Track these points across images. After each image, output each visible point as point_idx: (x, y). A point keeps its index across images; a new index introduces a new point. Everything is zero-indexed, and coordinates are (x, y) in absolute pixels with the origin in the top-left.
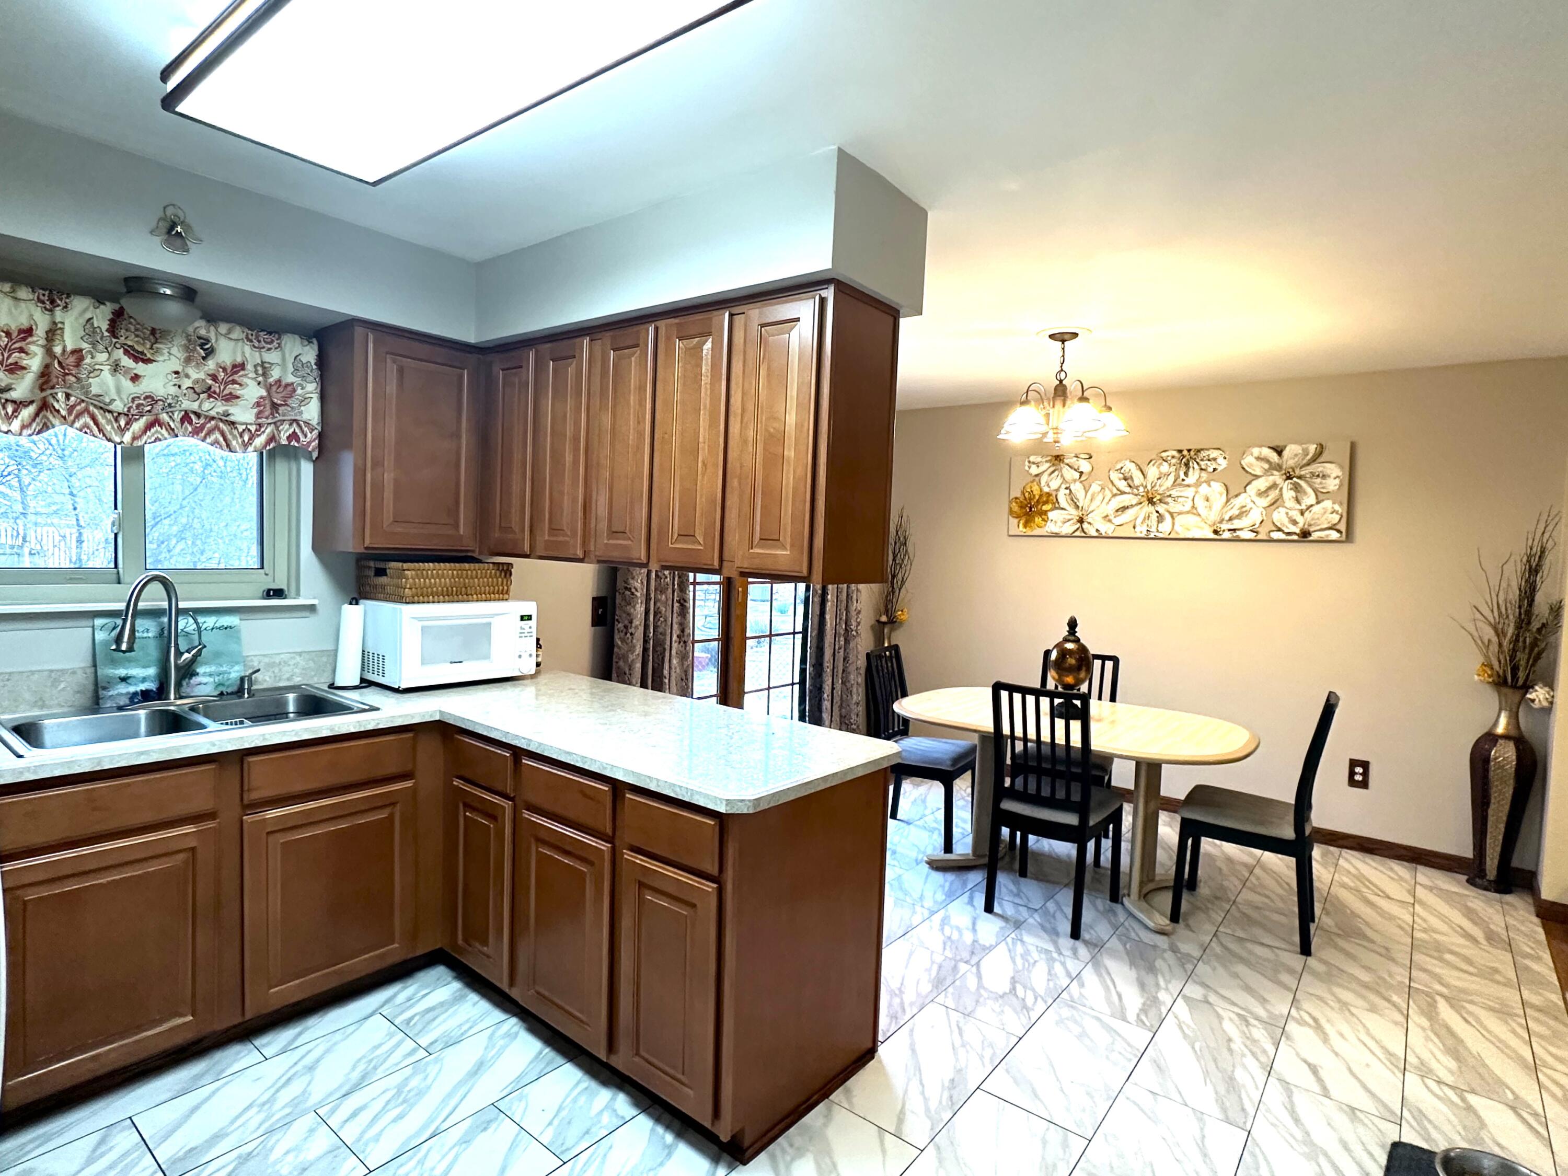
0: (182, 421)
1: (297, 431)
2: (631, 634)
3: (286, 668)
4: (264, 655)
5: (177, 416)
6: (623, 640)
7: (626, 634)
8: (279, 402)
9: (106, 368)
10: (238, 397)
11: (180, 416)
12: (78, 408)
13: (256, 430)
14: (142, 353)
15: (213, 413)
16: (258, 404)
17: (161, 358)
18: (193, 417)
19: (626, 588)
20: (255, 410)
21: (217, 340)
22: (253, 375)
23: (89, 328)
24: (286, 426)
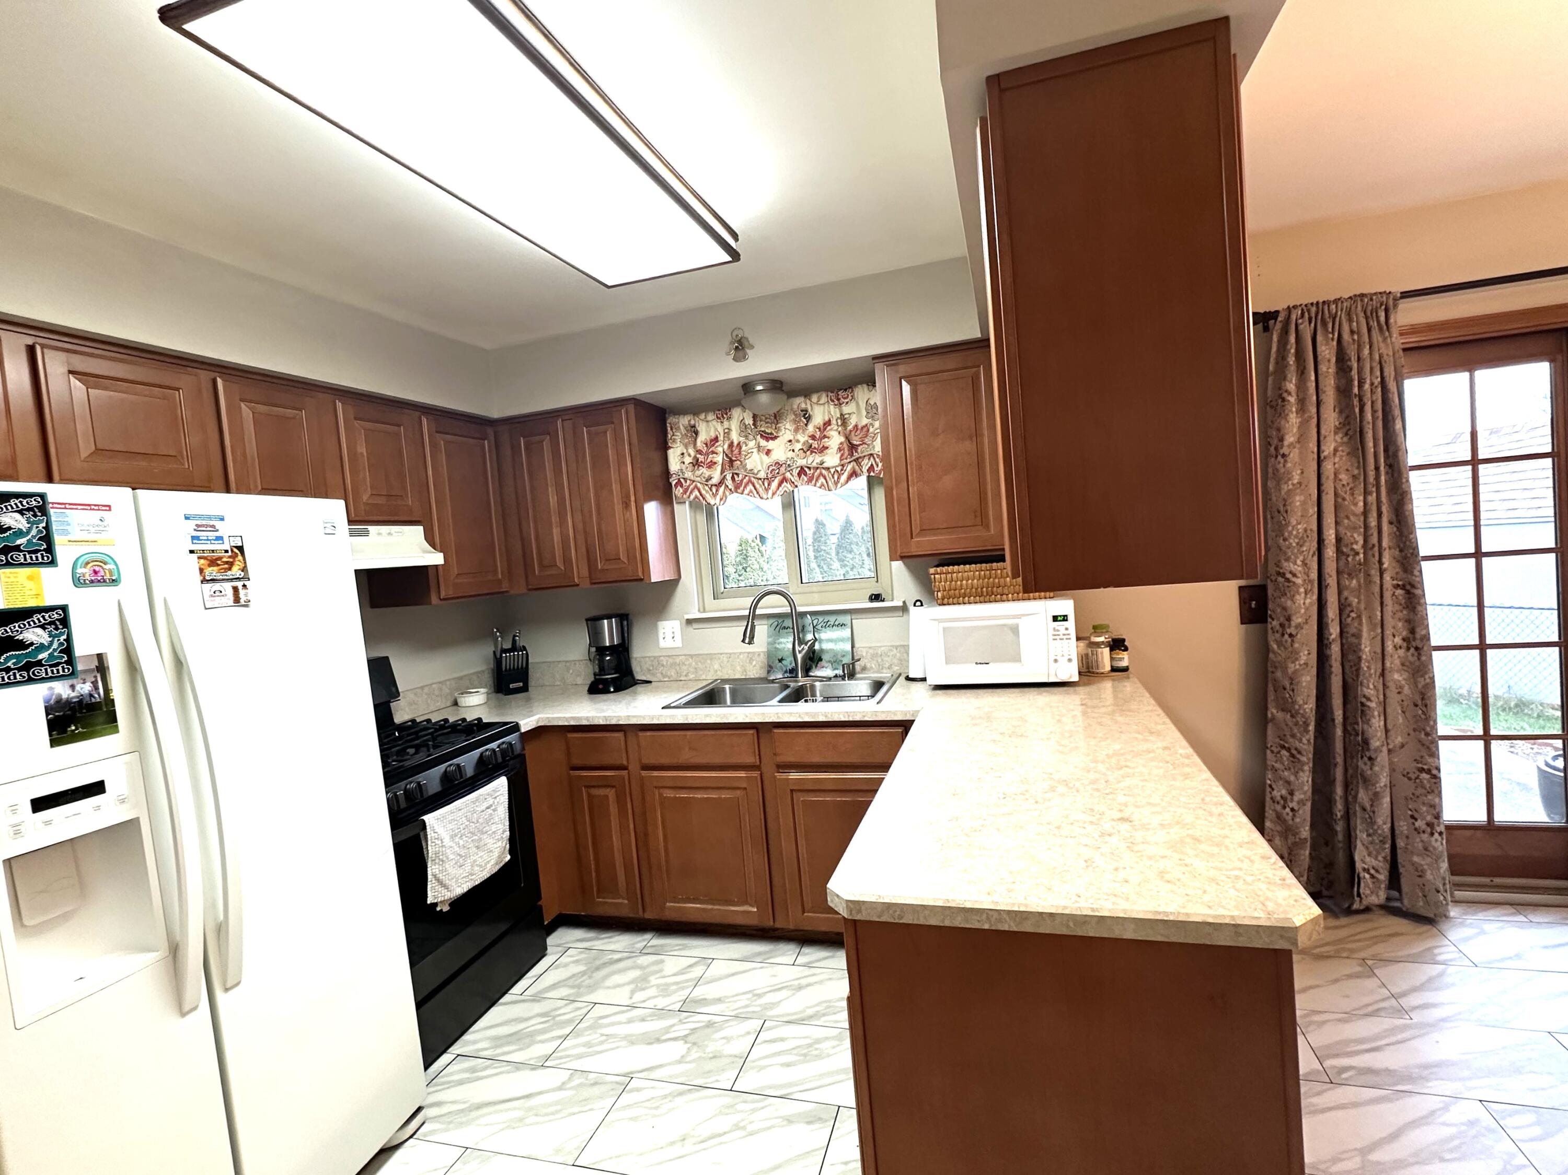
0: (799, 475)
1: (874, 463)
2: (1291, 635)
3: (887, 659)
4: (870, 648)
5: (795, 472)
6: (1279, 644)
7: (1283, 635)
8: (858, 443)
9: (755, 450)
10: (827, 448)
11: (798, 471)
12: (745, 481)
13: (842, 470)
14: (771, 434)
15: (814, 464)
16: (840, 449)
17: (781, 434)
18: (806, 469)
19: (1279, 574)
20: (839, 455)
21: (812, 409)
22: (836, 427)
23: (744, 428)
24: (866, 461)
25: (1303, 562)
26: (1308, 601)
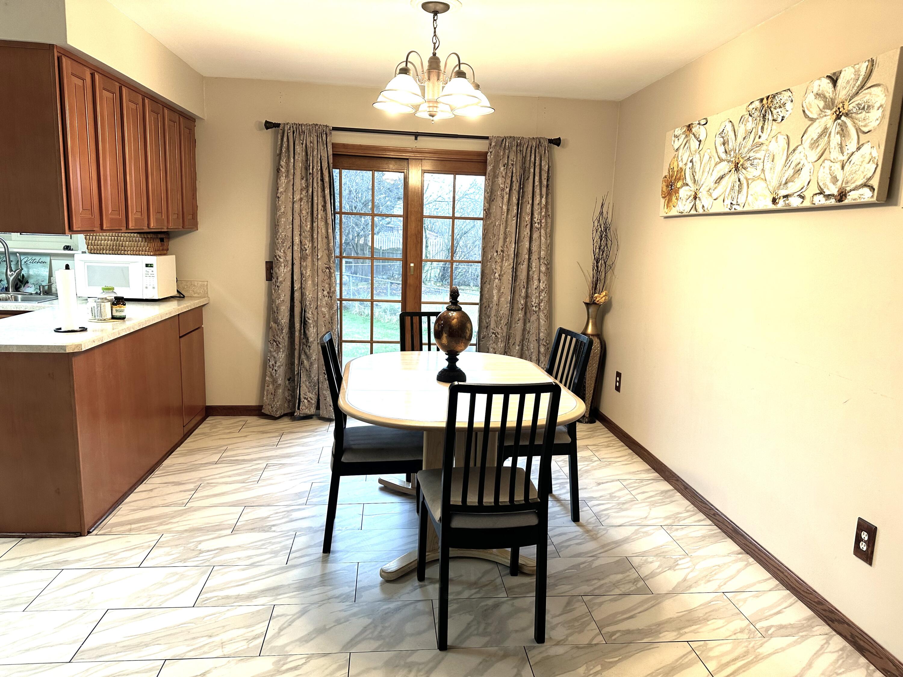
2: (278, 286)
6: (275, 290)
19: (275, 256)
25: (284, 251)
26: (285, 270)
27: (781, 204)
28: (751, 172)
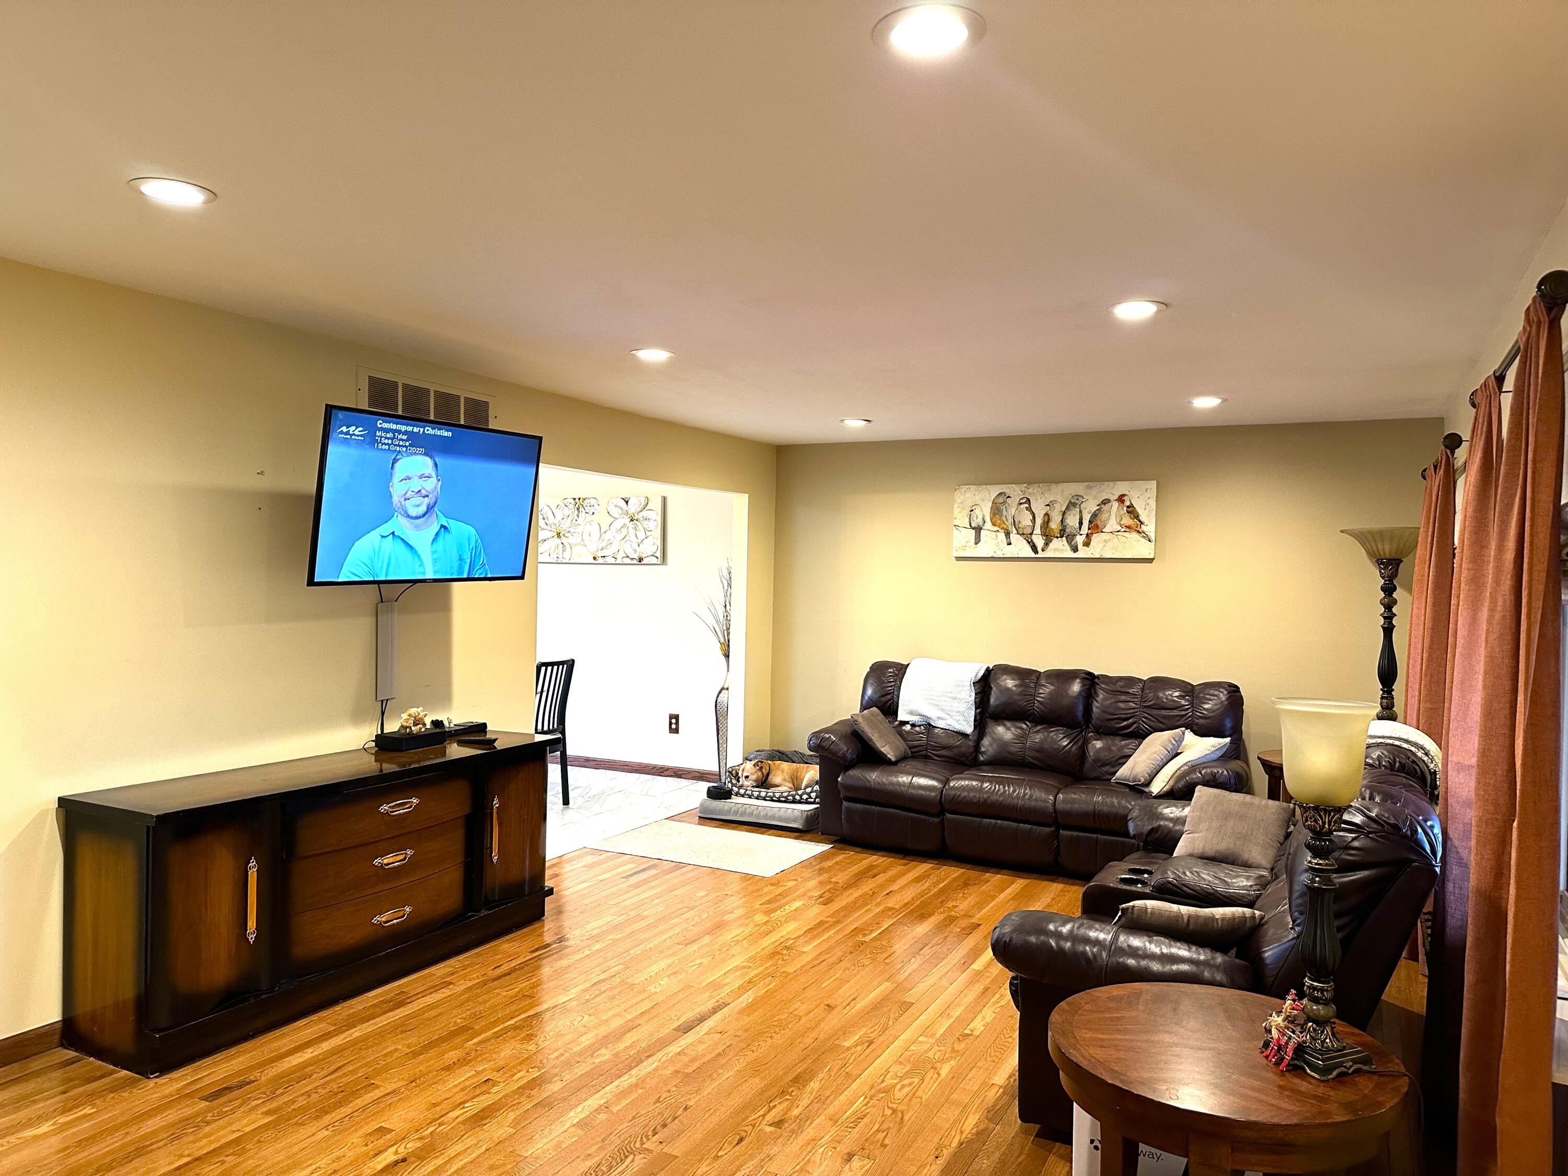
27: (600, 560)
28: (572, 540)
